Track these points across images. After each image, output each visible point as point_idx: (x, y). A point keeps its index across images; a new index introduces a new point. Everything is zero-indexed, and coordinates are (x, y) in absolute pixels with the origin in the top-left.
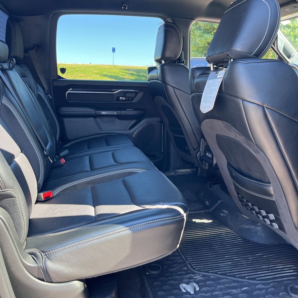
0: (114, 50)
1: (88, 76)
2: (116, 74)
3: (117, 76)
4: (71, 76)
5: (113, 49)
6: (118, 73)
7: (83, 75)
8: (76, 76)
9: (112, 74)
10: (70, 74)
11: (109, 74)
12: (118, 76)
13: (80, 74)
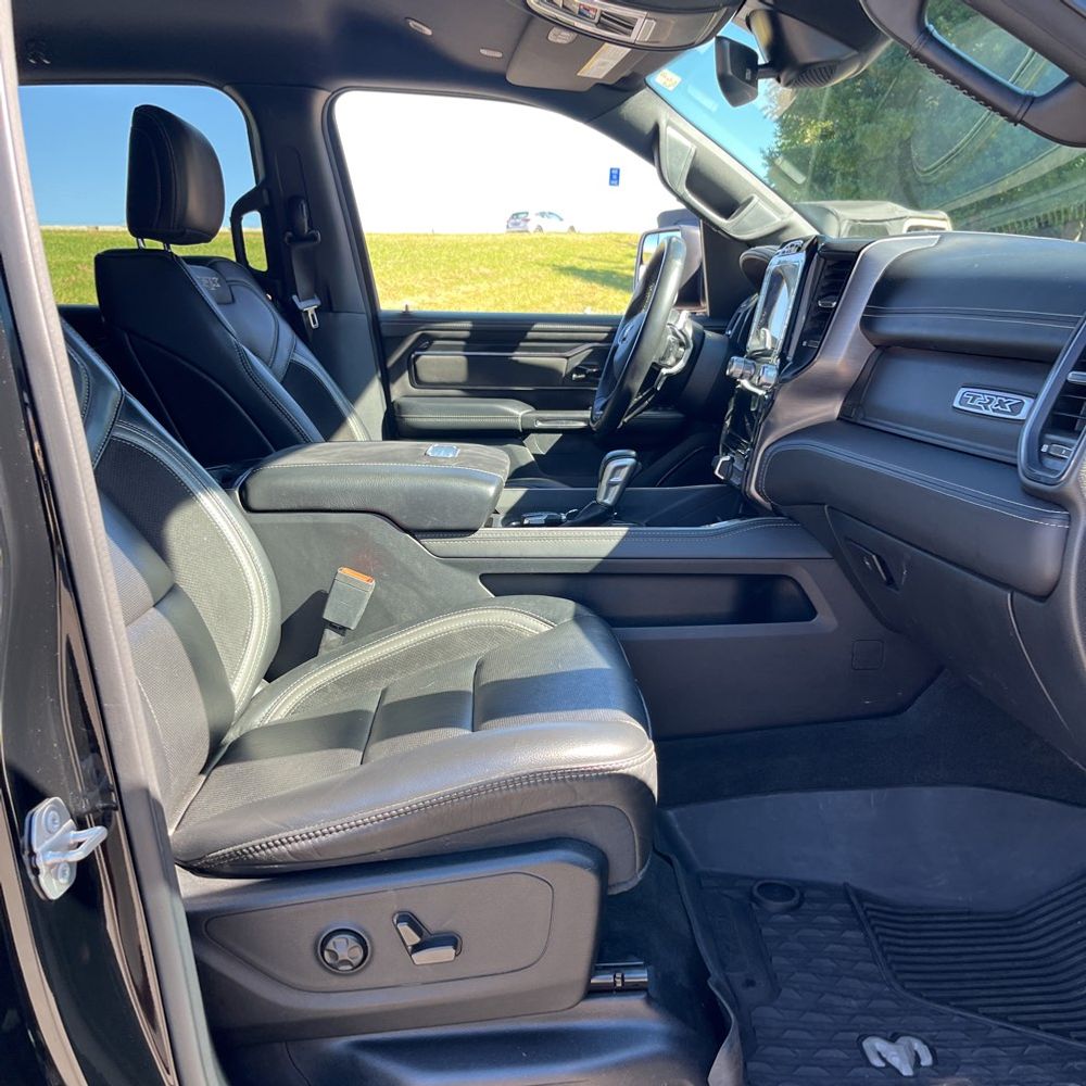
0: (615, 177)
1: (505, 274)
2: (613, 265)
3: (614, 273)
4: (444, 275)
5: (611, 175)
6: (620, 262)
7: (487, 271)
8: (461, 276)
9: (595, 265)
10: (442, 268)
11: (586, 266)
12: (620, 271)
13: (478, 269)
